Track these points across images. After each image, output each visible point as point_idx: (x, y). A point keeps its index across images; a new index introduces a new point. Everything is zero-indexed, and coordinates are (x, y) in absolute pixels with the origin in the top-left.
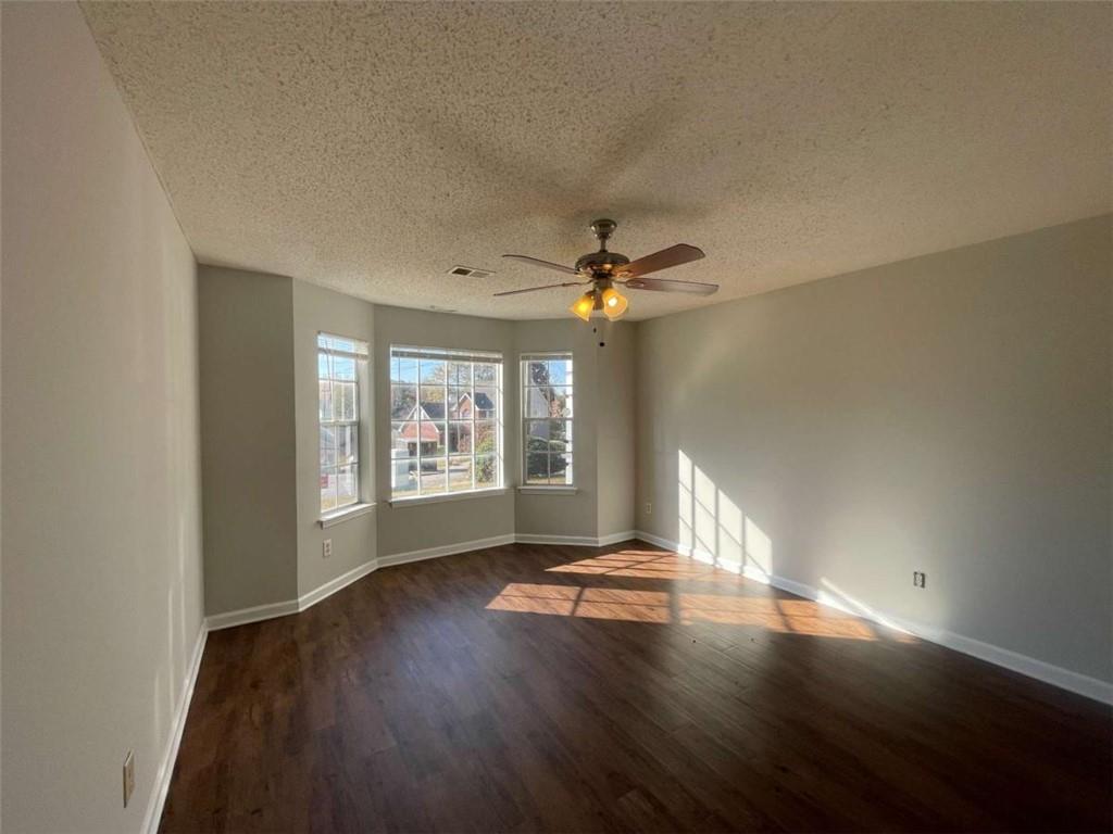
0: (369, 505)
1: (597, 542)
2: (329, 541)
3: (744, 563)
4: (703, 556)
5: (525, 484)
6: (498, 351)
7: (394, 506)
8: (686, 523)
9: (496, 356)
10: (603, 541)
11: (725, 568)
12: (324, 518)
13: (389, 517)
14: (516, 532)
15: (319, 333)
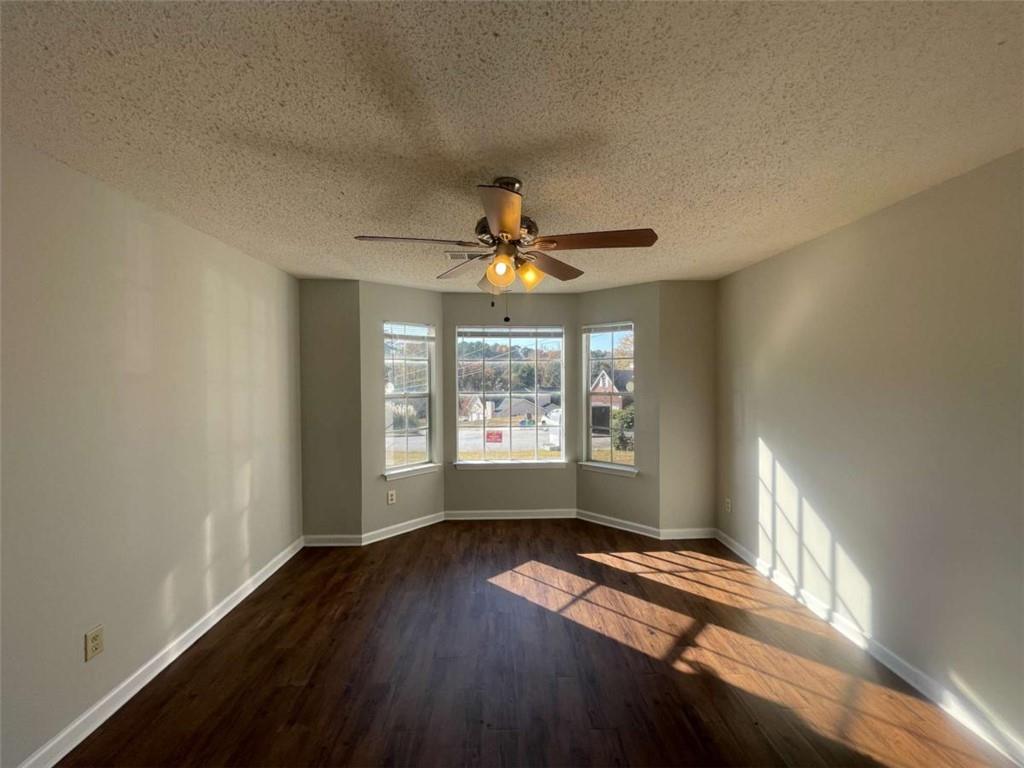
0: (438, 464)
1: (658, 534)
2: (393, 492)
3: (834, 608)
4: (784, 582)
5: (589, 460)
6: (560, 326)
7: (458, 468)
8: (766, 533)
9: (559, 330)
10: (665, 534)
11: (810, 606)
12: (386, 474)
13: (454, 477)
14: (578, 507)
15: (384, 322)
